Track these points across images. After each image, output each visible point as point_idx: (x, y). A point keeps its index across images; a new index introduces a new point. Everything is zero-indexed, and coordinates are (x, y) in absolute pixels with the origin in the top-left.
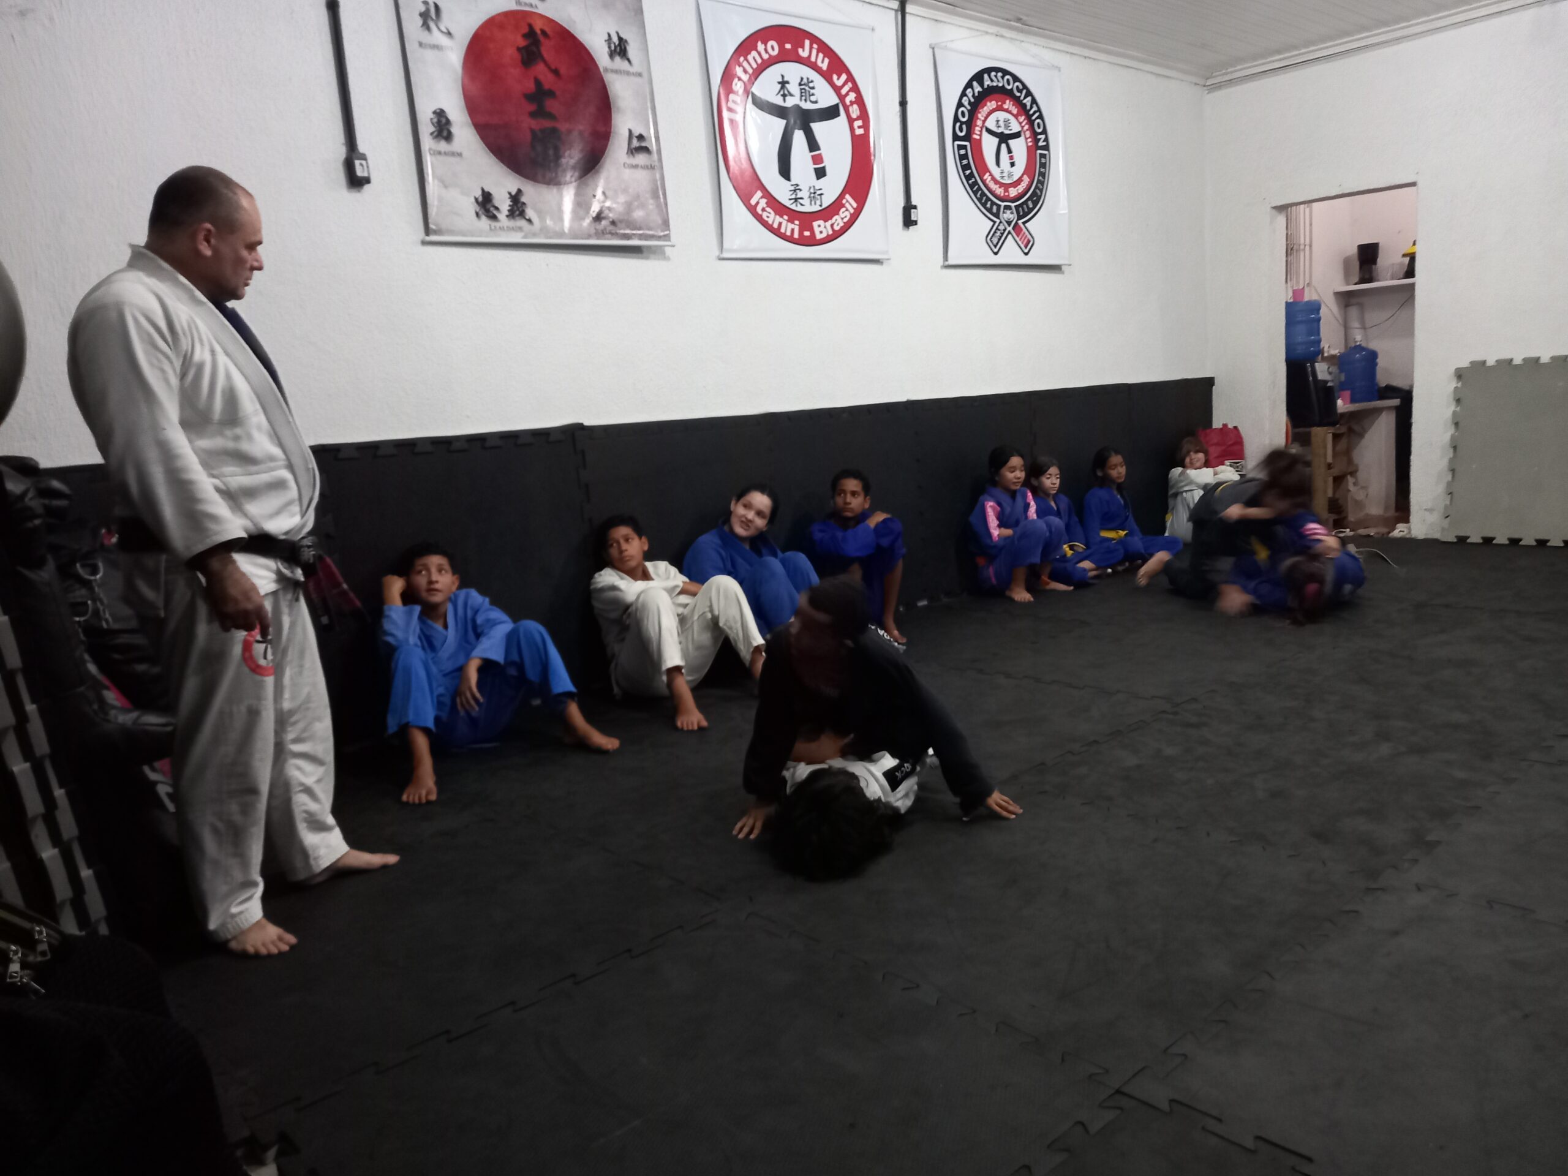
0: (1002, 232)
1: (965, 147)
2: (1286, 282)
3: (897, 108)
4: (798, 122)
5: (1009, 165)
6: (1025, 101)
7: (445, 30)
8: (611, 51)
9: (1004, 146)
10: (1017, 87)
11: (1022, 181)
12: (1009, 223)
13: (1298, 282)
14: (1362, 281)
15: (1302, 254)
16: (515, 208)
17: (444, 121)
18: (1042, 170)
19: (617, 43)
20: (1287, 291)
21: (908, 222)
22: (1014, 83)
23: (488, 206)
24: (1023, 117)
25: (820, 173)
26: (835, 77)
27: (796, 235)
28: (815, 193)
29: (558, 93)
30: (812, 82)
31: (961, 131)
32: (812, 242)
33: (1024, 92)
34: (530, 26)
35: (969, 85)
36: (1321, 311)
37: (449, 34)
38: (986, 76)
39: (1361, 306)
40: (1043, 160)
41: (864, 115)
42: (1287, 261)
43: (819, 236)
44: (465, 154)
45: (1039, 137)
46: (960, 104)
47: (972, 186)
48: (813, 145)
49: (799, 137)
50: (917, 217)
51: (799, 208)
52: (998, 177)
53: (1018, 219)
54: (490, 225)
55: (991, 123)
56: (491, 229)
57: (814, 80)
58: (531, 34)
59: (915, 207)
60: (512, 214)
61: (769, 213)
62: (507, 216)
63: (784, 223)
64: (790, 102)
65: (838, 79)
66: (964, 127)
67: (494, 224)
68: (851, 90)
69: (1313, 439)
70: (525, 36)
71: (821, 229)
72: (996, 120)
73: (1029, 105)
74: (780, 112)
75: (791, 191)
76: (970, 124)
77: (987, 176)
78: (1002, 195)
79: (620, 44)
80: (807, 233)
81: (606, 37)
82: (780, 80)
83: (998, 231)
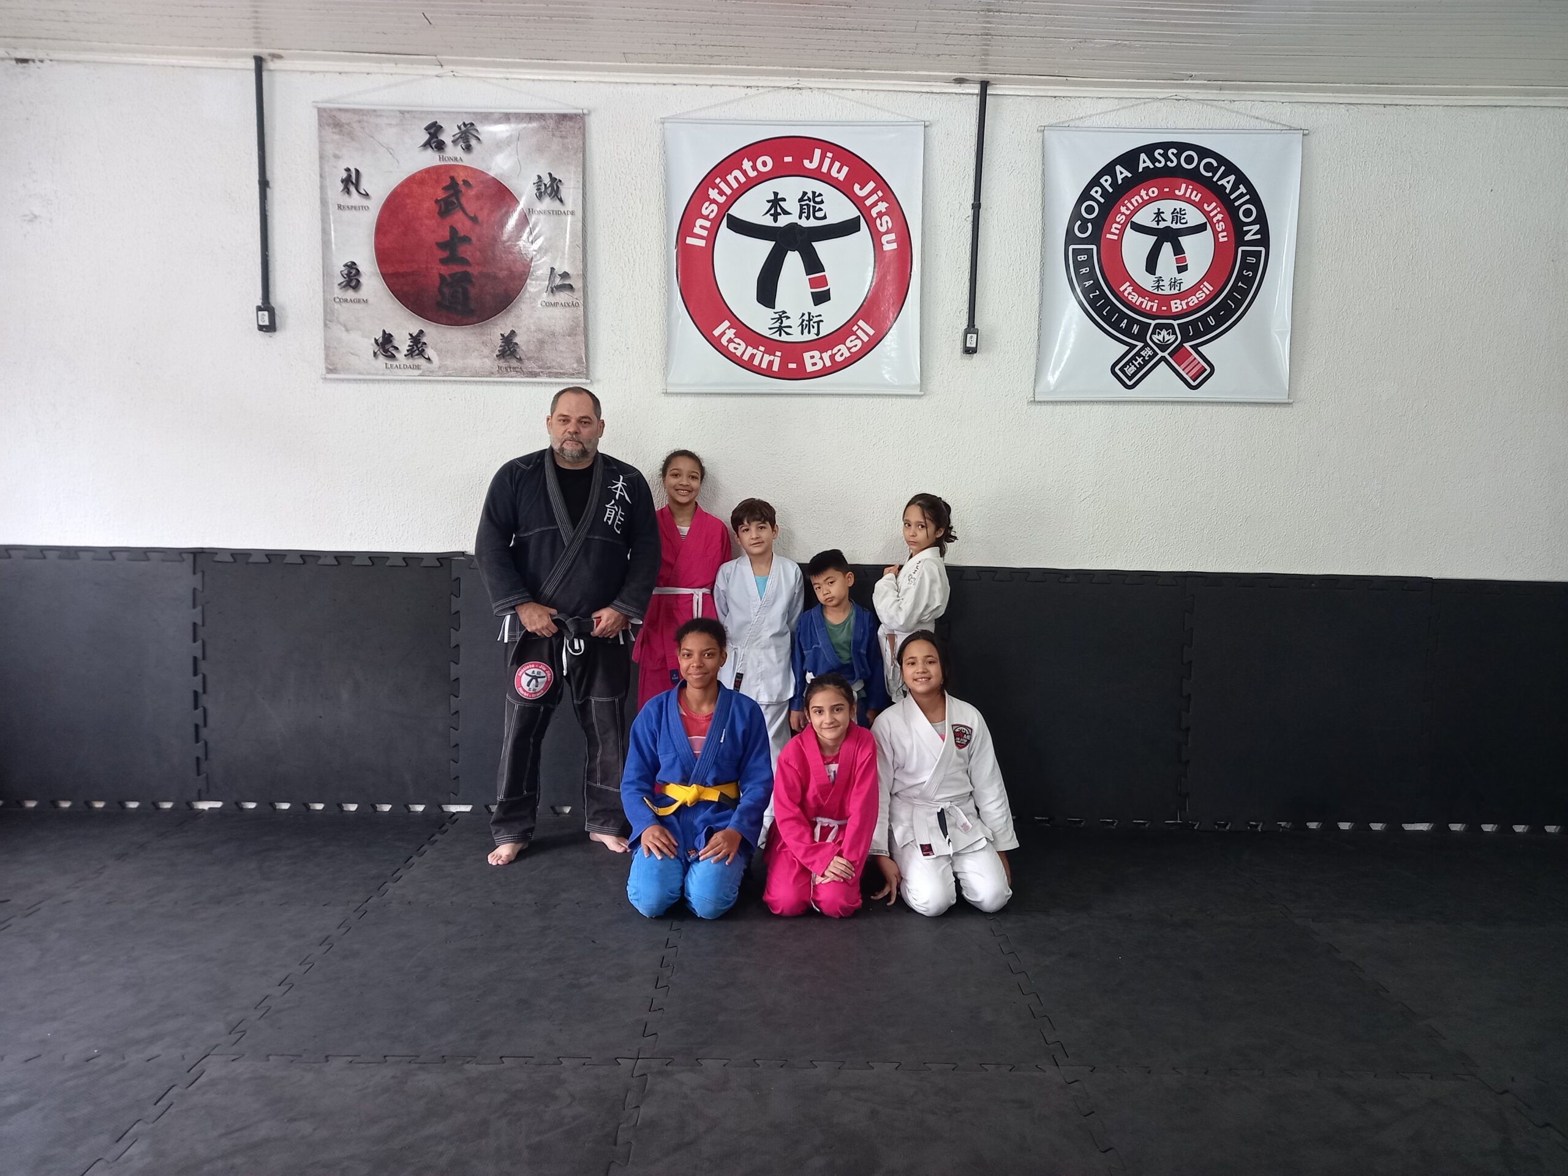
0: (1147, 358)
1: (1088, 252)
3: (970, 212)
4: (796, 243)
5: (1173, 271)
6: (1222, 182)
7: (364, 193)
8: (541, 193)
10: (1209, 164)
11: (1201, 289)
12: (1161, 346)
16: (415, 347)
17: (354, 272)
18: (1248, 273)
19: (548, 186)
21: (966, 348)
22: (1201, 158)
23: (387, 347)
24: (1214, 204)
26: (857, 187)
27: (775, 368)
28: (809, 320)
29: (474, 239)
30: (819, 195)
31: (1083, 229)
32: (801, 374)
33: (1223, 168)
34: (452, 178)
35: (1109, 169)
37: (367, 195)
38: (1143, 156)
41: (903, 226)
43: (810, 368)
44: (369, 302)
45: (1245, 229)
46: (1085, 195)
47: (1093, 301)
48: (813, 265)
51: (784, 338)
52: (1146, 287)
53: (1184, 341)
54: (386, 364)
55: (1145, 217)
56: (386, 367)
57: (822, 193)
58: (453, 187)
60: (411, 353)
61: (739, 344)
62: (405, 356)
63: (759, 355)
64: (783, 221)
65: (861, 189)
66: (1089, 225)
67: (390, 363)
68: (880, 199)
70: (443, 189)
71: (813, 360)
72: (1157, 211)
73: (1229, 186)
75: (772, 319)
76: (1100, 224)
77: (1126, 288)
78: (1154, 309)
79: (551, 186)
80: (792, 366)
81: (536, 180)
82: (773, 198)
83: (1137, 357)
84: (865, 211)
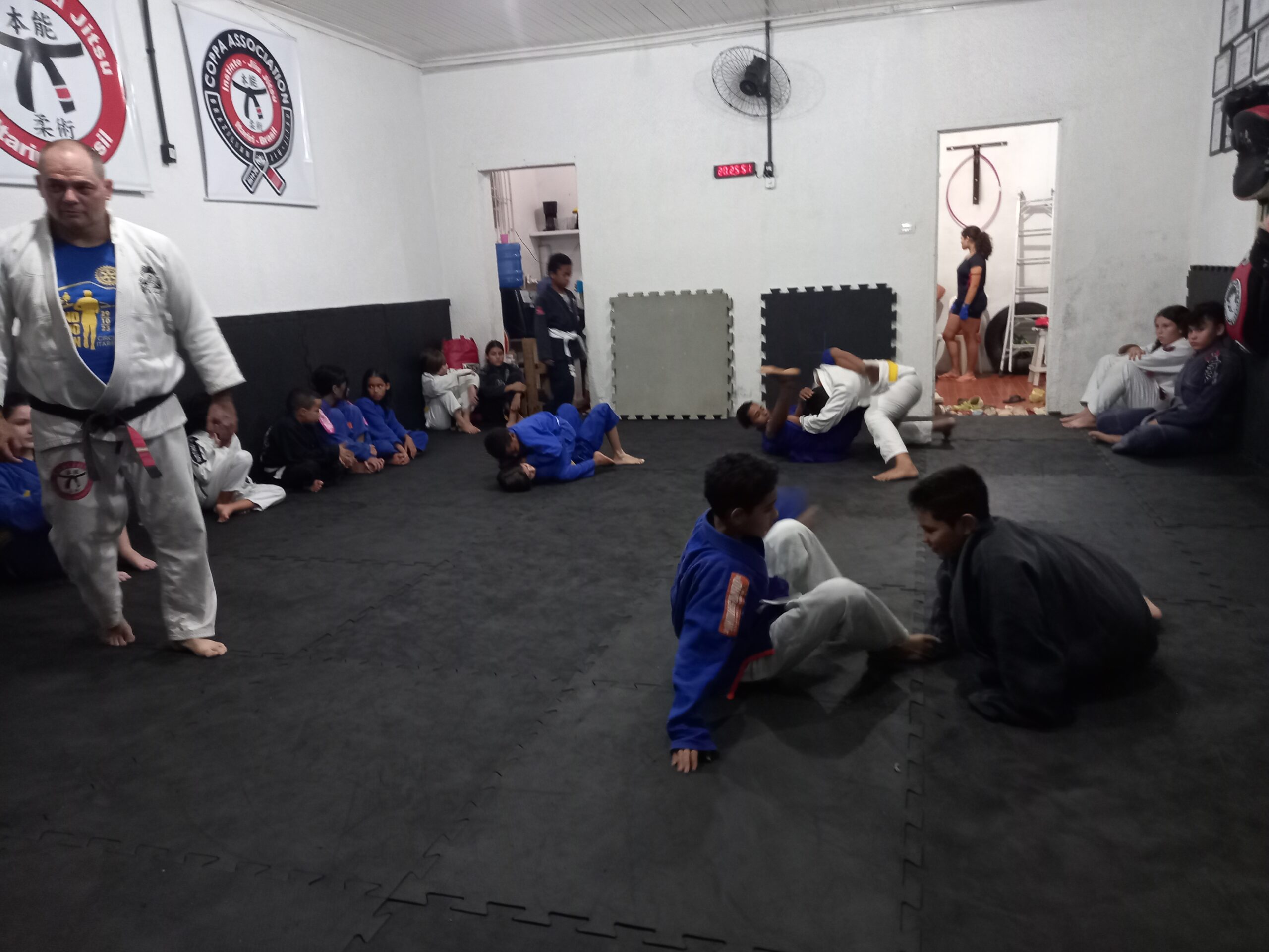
0: (257, 174)
1: (215, 97)
2: (496, 226)
3: (145, 55)
4: (36, 55)
5: (258, 117)
6: (267, 63)
9: (251, 100)
10: (260, 50)
11: (271, 131)
12: (262, 167)
13: (504, 228)
14: (549, 228)
15: (505, 206)
18: (288, 124)
20: (497, 236)
21: (167, 159)
22: (256, 44)
24: (267, 77)
25: (68, 107)
26: (73, 17)
28: (64, 125)
30: (48, 17)
31: (210, 81)
33: (266, 54)
35: (215, 42)
36: (521, 252)
38: (230, 37)
39: (549, 247)
40: (288, 116)
41: (110, 56)
42: (494, 212)
45: (283, 95)
46: (207, 58)
47: (224, 132)
48: (56, 78)
49: (38, 71)
50: (176, 156)
51: (48, 139)
52: (248, 126)
53: (271, 163)
55: (238, 78)
57: (50, 16)
59: (173, 147)
61: (14, 140)
63: (31, 151)
64: (24, 35)
65: (77, 19)
66: (213, 79)
68: (92, 31)
69: (524, 347)
72: (242, 76)
73: (271, 67)
74: (15, 43)
75: (35, 121)
76: (219, 77)
77: (238, 125)
78: (253, 142)
82: (11, 12)
83: (252, 174)
84: (84, 38)
